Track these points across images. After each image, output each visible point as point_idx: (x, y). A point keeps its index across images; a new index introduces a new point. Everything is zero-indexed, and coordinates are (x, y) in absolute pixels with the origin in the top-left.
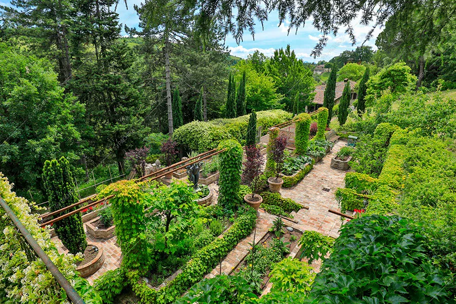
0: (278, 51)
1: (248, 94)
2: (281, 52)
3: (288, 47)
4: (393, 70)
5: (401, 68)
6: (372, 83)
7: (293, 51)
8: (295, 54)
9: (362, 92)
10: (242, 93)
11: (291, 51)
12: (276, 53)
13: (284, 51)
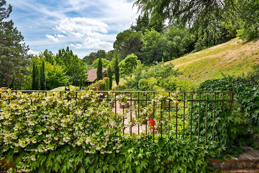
0: (61, 50)
1: (47, 77)
2: (63, 51)
3: (68, 48)
4: (131, 58)
5: (134, 57)
6: (121, 65)
7: (71, 50)
8: (73, 52)
9: (116, 70)
10: (42, 77)
11: (70, 50)
12: (60, 51)
13: (65, 50)
